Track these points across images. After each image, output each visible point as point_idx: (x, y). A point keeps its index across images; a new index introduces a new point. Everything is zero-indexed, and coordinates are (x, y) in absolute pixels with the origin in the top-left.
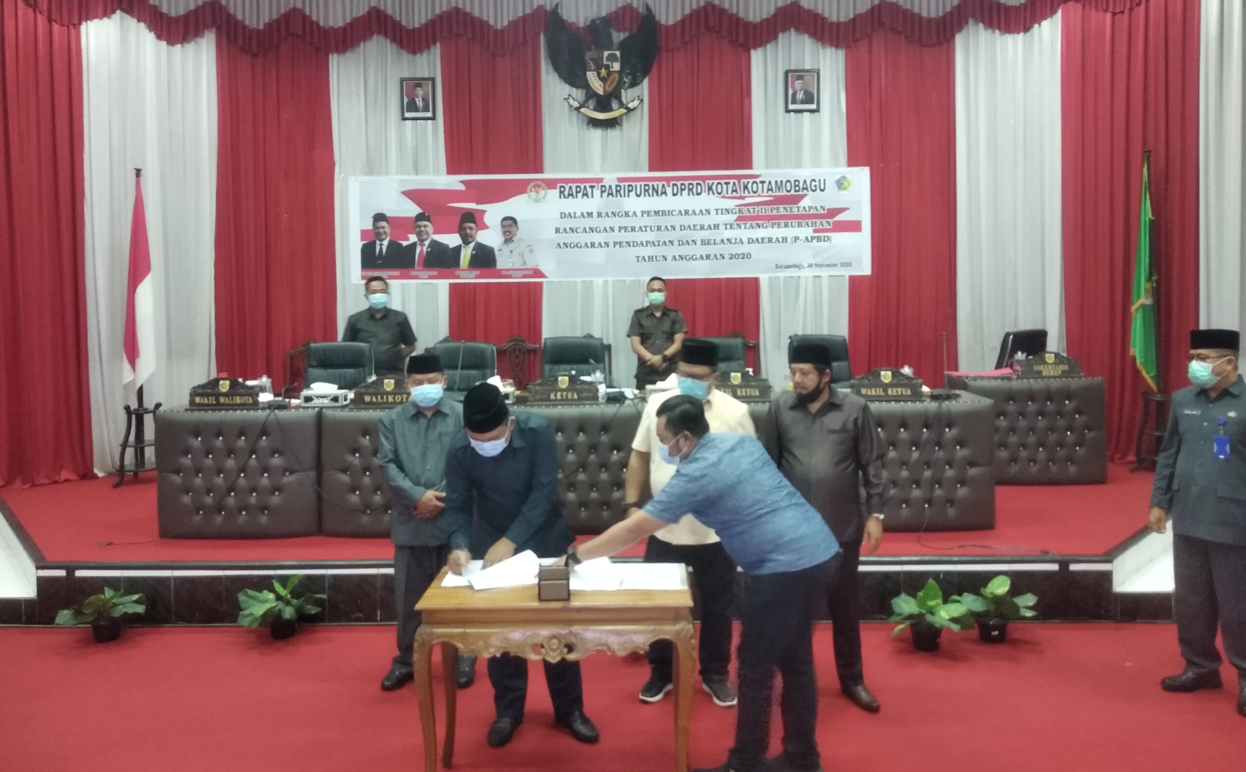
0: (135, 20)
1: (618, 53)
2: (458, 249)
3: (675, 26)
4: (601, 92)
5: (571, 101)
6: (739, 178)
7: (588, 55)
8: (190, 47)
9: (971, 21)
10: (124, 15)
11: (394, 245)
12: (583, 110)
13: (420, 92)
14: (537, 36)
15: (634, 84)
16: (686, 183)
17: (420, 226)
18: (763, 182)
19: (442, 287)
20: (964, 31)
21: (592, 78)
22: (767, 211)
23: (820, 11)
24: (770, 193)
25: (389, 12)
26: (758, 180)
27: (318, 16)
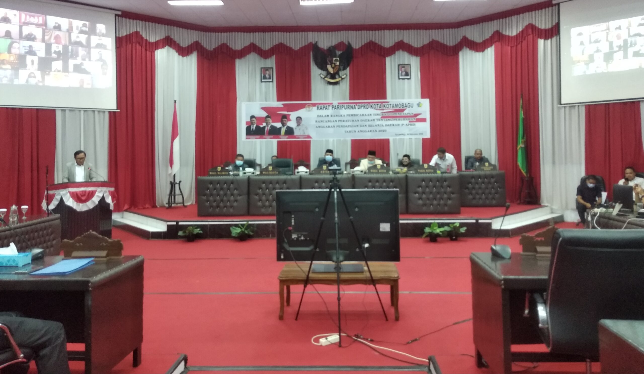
0: (172, 49)
1: (338, 59)
2: (280, 129)
3: (359, 49)
4: (332, 72)
5: (322, 76)
6: (382, 103)
7: (328, 59)
8: (189, 57)
9: (464, 47)
10: (169, 47)
11: (257, 127)
12: (326, 79)
13: (267, 72)
14: (309, 54)
15: (344, 69)
16: (363, 104)
17: (267, 120)
18: (390, 104)
19: (275, 141)
20: (462, 50)
21: (329, 67)
22: (391, 114)
23: (410, 44)
24: (393, 108)
25: (257, 45)
26: (389, 103)
27: (232, 46)
